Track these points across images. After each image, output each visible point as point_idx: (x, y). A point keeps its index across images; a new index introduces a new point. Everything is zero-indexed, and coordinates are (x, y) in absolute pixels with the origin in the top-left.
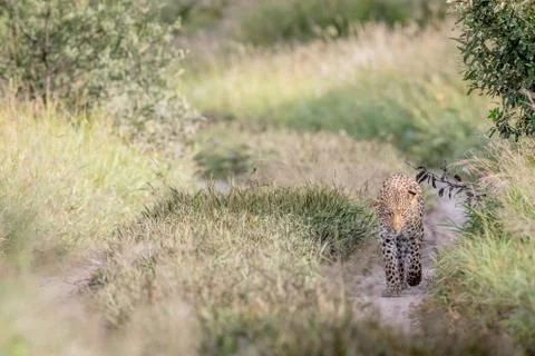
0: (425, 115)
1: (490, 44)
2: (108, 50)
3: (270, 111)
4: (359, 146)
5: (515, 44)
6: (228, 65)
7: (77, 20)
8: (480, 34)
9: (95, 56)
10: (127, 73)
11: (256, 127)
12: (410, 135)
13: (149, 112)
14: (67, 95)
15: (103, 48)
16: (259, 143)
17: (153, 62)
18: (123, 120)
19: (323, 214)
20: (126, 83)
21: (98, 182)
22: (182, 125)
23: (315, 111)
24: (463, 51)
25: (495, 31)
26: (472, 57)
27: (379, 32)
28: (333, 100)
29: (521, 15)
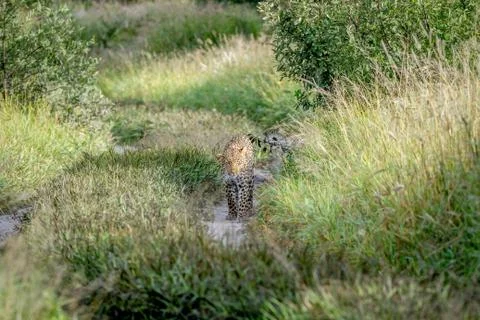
0: (269, 95)
1: (294, 46)
2: (46, 60)
3: (167, 97)
4: (224, 118)
5: (309, 46)
6: (141, 68)
7: (24, 40)
8: (286, 40)
9: (37, 65)
10: (60, 75)
11: (157, 108)
12: (260, 109)
13: (75, 101)
14: (20, 92)
15: (43, 58)
16: (158, 119)
17: (77, 67)
18: (58, 107)
19: (187, 166)
20: (60, 82)
21: (41, 150)
22: (100, 109)
23: (198, 96)
24: (275, 52)
25: (296, 37)
26: (281, 56)
27: (240, 41)
28: (210, 88)
29: (313, 26)
